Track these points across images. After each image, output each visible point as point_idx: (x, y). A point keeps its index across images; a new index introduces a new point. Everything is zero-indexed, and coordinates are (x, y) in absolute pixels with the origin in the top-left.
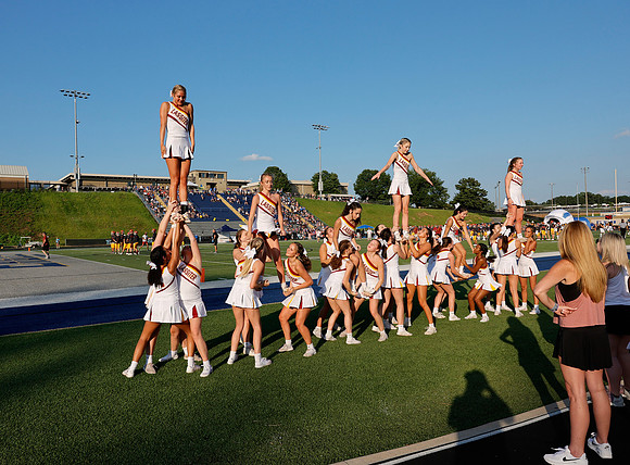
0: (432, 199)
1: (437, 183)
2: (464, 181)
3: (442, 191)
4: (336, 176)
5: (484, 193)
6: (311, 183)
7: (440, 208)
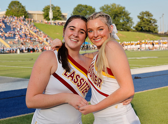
0: (123, 25)
1: (126, 15)
2: (143, 13)
3: (129, 20)
4: (59, 8)
5: (155, 21)
6: (43, 13)
7: (128, 30)
